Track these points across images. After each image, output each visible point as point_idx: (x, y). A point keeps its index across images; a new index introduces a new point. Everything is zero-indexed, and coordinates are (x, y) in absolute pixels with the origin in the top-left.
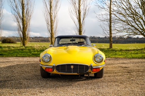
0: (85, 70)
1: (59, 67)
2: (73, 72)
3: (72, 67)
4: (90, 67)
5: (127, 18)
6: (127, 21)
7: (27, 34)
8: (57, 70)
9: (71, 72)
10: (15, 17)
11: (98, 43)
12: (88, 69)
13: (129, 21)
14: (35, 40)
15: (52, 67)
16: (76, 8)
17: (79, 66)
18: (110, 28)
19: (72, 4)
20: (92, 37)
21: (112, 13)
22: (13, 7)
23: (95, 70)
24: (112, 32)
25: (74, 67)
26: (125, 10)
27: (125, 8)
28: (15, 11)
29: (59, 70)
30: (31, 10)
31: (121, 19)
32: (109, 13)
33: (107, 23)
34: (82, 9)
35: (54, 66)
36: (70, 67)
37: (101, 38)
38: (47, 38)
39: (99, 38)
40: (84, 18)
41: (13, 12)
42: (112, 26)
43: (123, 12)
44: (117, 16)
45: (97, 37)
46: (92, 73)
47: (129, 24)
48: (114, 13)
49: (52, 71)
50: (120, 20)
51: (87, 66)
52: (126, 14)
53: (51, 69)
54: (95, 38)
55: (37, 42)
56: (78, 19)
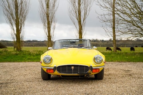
0: (85, 71)
1: (60, 68)
2: (74, 73)
3: (73, 68)
4: (90, 67)
5: (133, 18)
6: (133, 22)
7: (22, 37)
8: (58, 71)
9: (72, 73)
10: (7, 18)
11: (101, 46)
12: (88, 69)
13: (134, 21)
14: (28, 44)
15: (53, 68)
16: (76, 8)
17: (79, 67)
18: (113, 29)
19: (71, 3)
20: (94, 39)
21: (115, 12)
22: (5, 7)
23: (95, 71)
24: (116, 34)
25: (74, 68)
26: (130, 9)
27: (130, 7)
28: (7, 12)
29: (60, 71)
30: (26, 11)
31: (126, 19)
32: (112, 13)
33: (110, 24)
34: (82, 8)
35: (55, 67)
36: (71, 68)
37: (105, 41)
38: (42, 41)
39: (103, 41)
40: (84, 18)
41: (6, 12)
42: (116, 27)
43: (128, 11)
44: (120, 16)
45: (100, 40)
46: (92, 73)
47: (134, 25)
48: (118, 12)
49: (53, 72)
50: (124, 21)
51: (87, 67)
52: (132, 14)
53: (52, 70)
54: (98, 41)
55: (30, 46)
56: (78, 20)
